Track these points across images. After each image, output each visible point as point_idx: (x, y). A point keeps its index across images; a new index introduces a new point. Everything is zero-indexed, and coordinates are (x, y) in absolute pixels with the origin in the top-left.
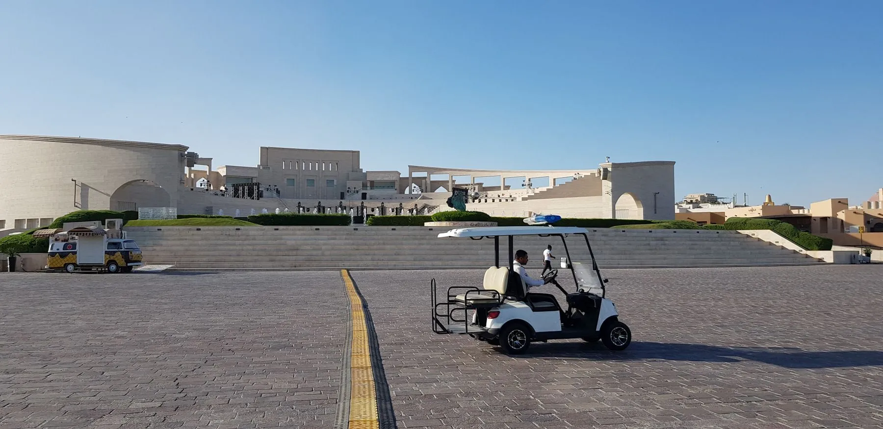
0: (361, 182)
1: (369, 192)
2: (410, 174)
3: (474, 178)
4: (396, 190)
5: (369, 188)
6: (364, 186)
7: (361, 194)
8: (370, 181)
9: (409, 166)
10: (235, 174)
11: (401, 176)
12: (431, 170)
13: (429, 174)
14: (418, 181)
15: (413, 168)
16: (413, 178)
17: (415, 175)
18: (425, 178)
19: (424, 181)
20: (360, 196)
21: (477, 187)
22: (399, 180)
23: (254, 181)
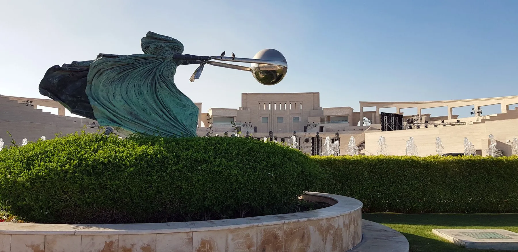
0: (320, 117)
1: (326, 126)
2: (361, 109)
3: (420, 109)
4: (349, 123)
5: (325, 122)
6: (322, 120)
7: (319, 127)
8: (326, 116)
9: (359, 102)
10: (219, 115)
11: (354, 111)
12: (379, 105)
13: (378, 109)
14: (368, 115)
15: (363, 104)
16: (364, 112)
17: (365, 109)
18: (375, 112)
19: (373, 114)
20: (318, 129)
21: (424, 118)
22: (351, 115)
23: (235, 120)
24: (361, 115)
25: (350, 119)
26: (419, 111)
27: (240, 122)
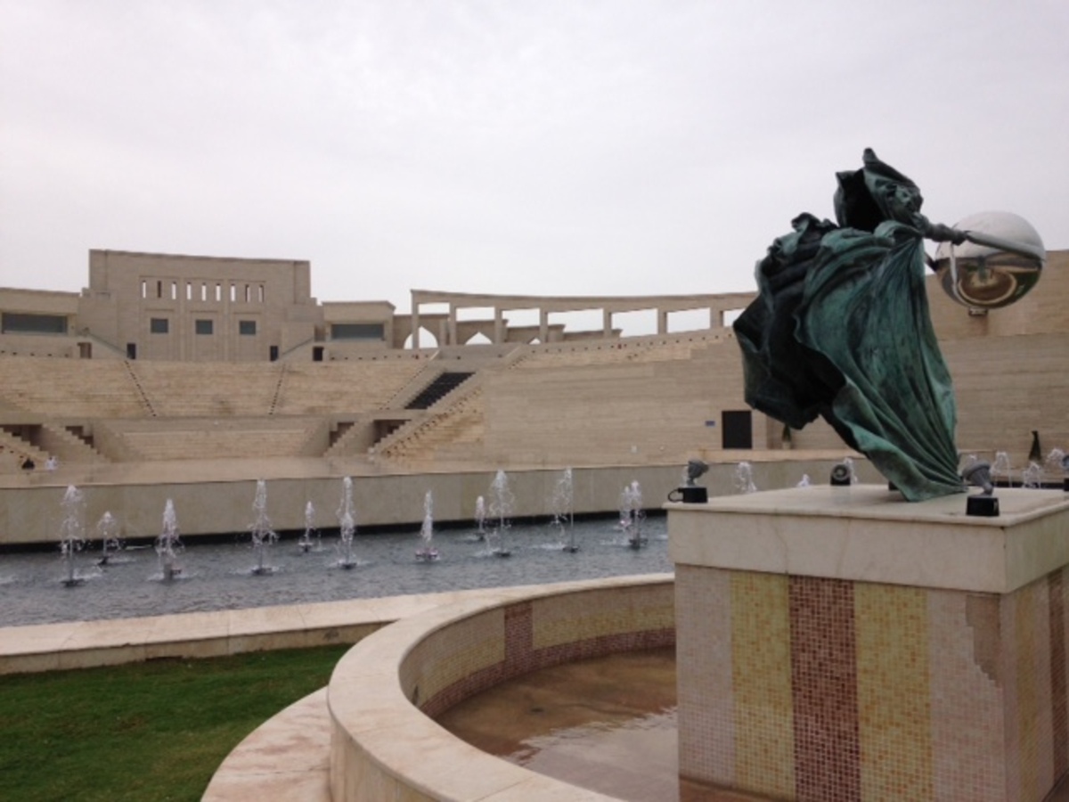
0: (313, 324)
1: (329, 345)
2: (415, 308)
3: (546, 313)
4: (385, 340)
6: (319, 333)
7: (312, 349)
8: (330, 322)
9: (409, 292)
10: (21, 307)
12: (456, 299)
13: (454, 308)
14: (430, 321)
15: (420, 296)
16: (421, 316)
18: (446, 316)
20: (310, 354)
21: (553, 333)
22: (391, 321)
23: (71, 324)
24: (415, 322)
25: (388, 331)
26: (544, 317)
27: (87, 329)
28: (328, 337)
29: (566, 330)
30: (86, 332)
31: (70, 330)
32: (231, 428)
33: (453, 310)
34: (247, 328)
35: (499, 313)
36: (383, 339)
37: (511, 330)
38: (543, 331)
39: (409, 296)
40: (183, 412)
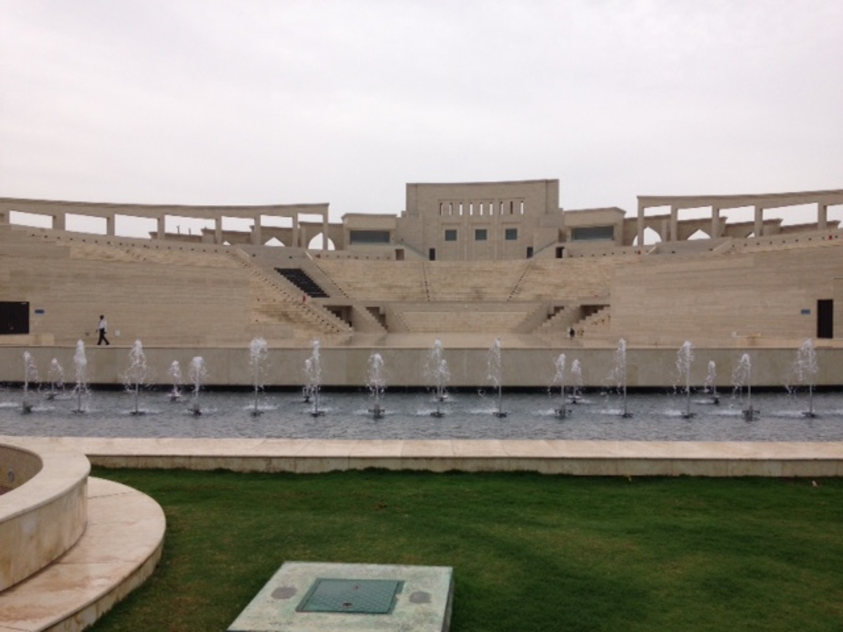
0: (557, 229)
1: (569, 246)
2: (641, 210)
6: (561, 236)
9: (636, 198)
10: (361, 226)
12: (677, 202)
14: (654, 222)
15: (645, 201)
16: (646, 218)
18: (668, 217)
19: (664, 222)
20: (554, 253)
21: (766, 228)
22: (621, 223)
23: (392, 236)
24: (640, 223)
25: (618, 232)
26: (759, 213)
27: (402, 240)
28: (569, 239)
29: (783, 224)
30: (402, 241)
31: (392, 241)
32: (477, 310)
33: (675, 211)
34: (511, 234)
35: (716, 211)
36: (613, 239)
37: (729, 226)
38: (757, 227)
39: (636, 202)
40: (448, 298)
